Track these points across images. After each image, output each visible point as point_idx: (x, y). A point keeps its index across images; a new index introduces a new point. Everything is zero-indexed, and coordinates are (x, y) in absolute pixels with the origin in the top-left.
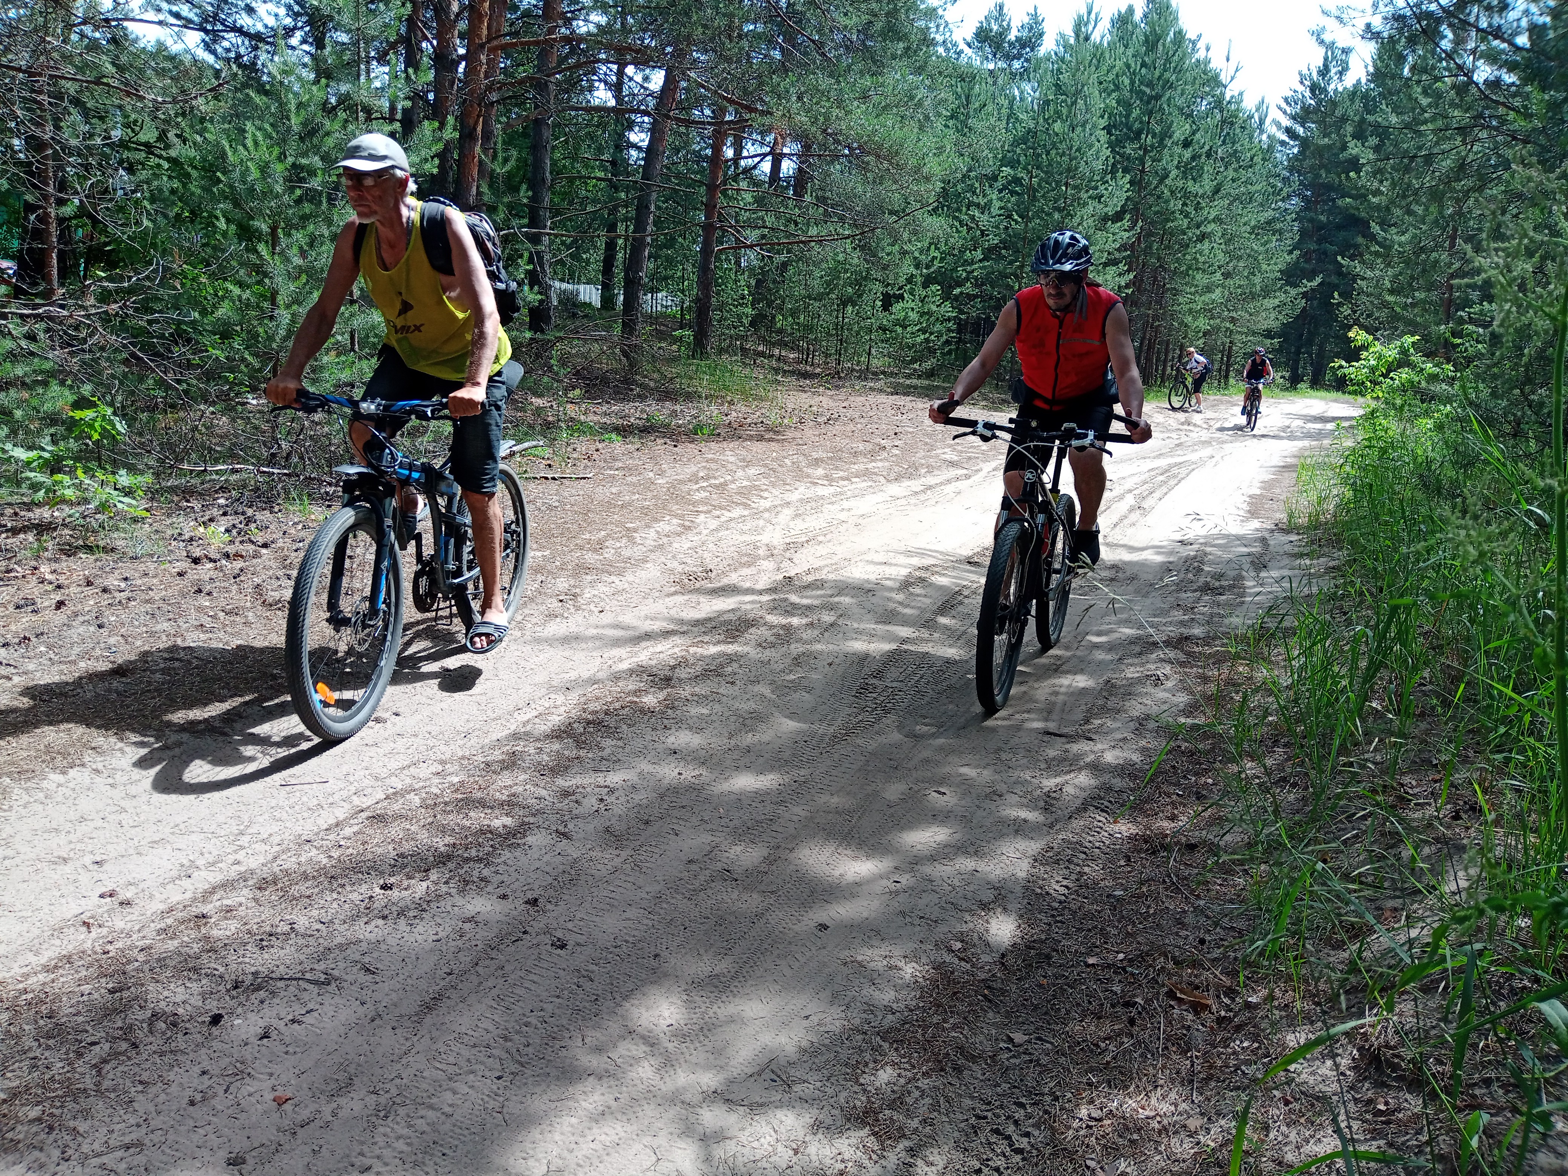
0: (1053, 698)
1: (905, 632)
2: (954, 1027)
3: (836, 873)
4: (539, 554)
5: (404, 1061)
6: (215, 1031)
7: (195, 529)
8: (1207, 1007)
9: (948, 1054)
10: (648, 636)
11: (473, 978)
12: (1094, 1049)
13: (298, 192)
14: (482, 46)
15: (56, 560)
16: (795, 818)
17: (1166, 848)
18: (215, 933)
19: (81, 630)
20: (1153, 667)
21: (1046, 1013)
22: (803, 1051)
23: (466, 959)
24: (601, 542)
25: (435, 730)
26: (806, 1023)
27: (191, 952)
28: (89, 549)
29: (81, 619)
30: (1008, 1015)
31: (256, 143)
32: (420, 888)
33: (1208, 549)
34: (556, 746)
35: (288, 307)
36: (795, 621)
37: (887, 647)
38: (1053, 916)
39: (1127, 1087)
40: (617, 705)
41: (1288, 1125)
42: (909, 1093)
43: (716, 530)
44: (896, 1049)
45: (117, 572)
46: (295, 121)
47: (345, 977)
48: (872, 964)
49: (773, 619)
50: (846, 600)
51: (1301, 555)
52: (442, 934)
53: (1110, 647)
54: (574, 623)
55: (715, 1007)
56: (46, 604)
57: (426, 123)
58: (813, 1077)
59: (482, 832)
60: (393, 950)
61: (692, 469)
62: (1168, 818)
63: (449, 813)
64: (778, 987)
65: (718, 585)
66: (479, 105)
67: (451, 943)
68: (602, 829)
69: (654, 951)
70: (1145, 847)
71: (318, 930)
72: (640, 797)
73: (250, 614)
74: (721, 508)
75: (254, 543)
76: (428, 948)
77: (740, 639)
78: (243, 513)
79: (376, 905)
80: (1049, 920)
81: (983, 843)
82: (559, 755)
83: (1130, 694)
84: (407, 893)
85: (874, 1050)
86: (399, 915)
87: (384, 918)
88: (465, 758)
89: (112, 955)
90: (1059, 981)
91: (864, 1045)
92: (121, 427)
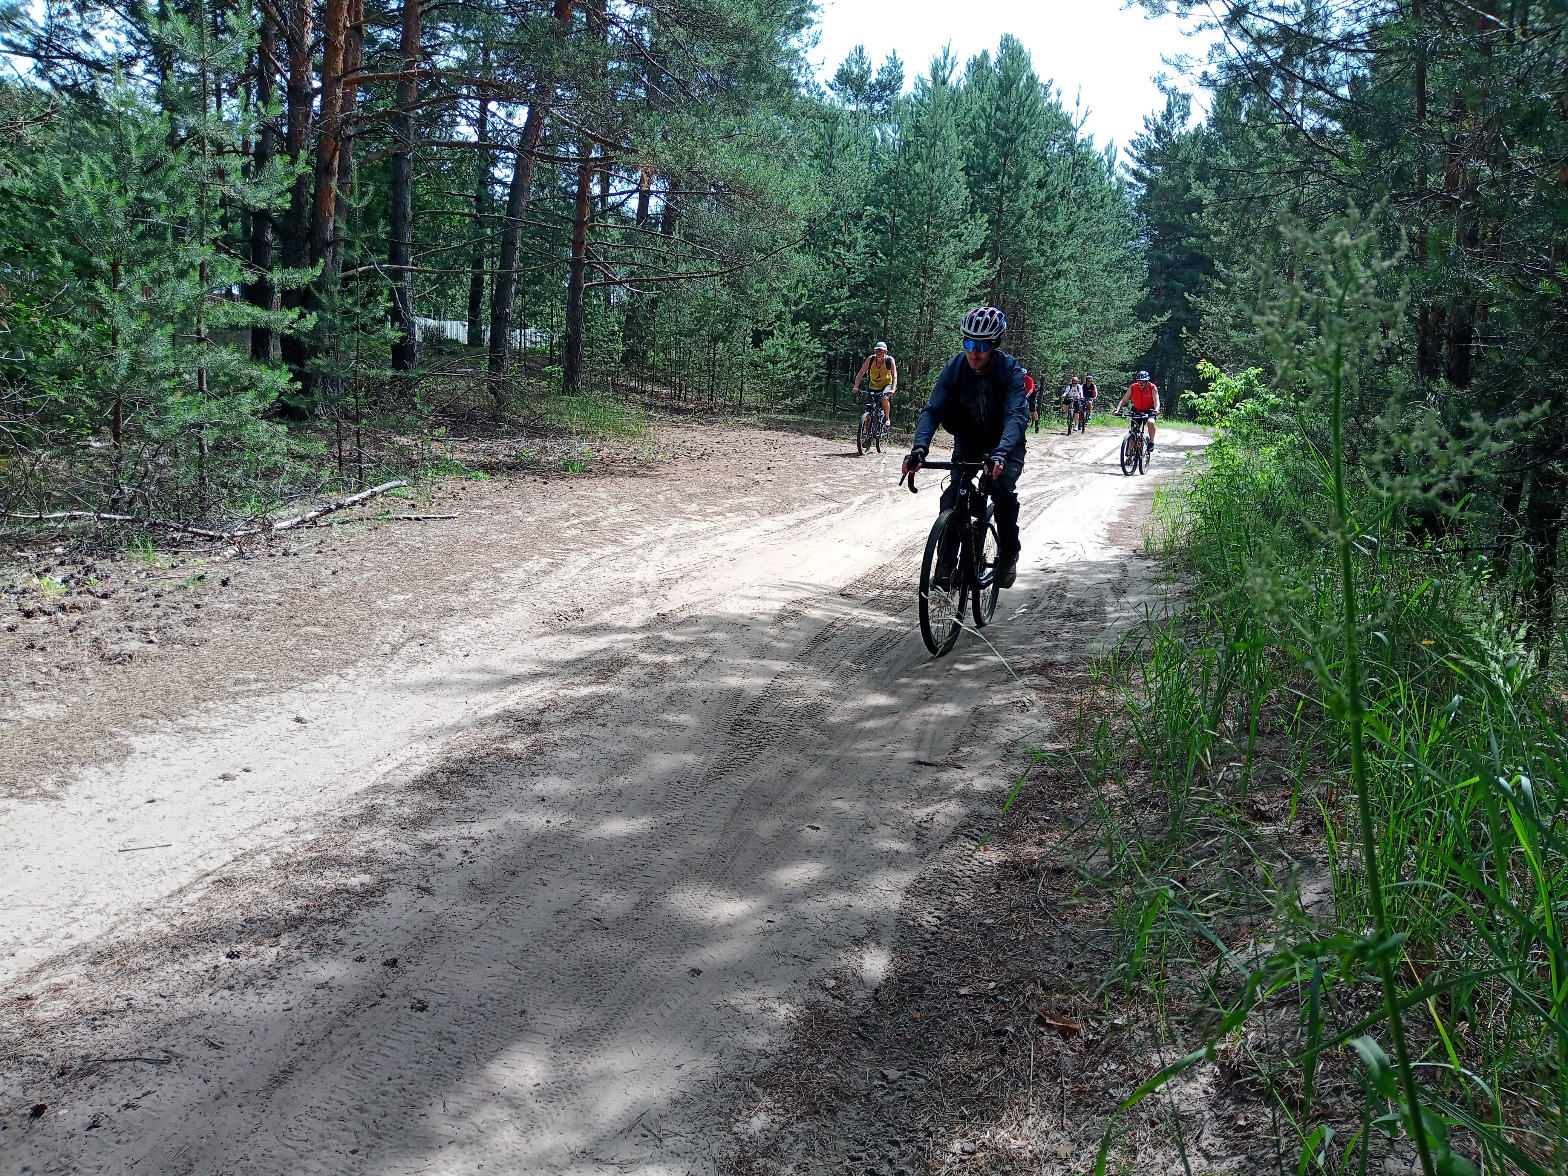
0: (923, 727)
1: (779, 666)
2: (829, 1068)
3: (710, 915)
4: (401, 597)
5: (251, 1140)
6: (37, 1124)
7: (28, 580)
8: (1075, 1031)
9: (822, 1096)
10: (515, 679)
11: (327, 1047)
12: (968, 1081)
13: (141, 228)
14: (338, 80)
16: (667, 862)
17: (1035, 874)
18: (41, 1015)
20: (1019, 694)
21: (919, 1048)
22: (675, 1102)
23: (319, 1028)
24: (466, 584)
25: (288, 785)
26: (678, 1073)
27: (11, 1038)
30: (882, 1051)
31: (93, 176)
32: (270, 954)
33: (1070, 577)
34: (418, 798)
35: (128, 345)
36: (669, 659)
37: (762, 683)
38: (925, 948)
39: (999, 1118)
40: (482, 753)
41: (1155, 1147)
42: (783, 1138)
43: (588, 568)
44: (770, 1094)
46: (135, 154)
47: (187, 1054)
48: (746, 1008)
49: (647, 657)
50: (721, 636)
51: (1157, 581)
52: (293, 1003)
53: (979, 676)
54: (437, 669)
55: (584, 1063)
57: (277, 157)
58: (685, 1129)
59: (338, 892)
60: (240, 1022)
61: (562, 506)
62: (1035, 844)
63: (302, 873)
64: (649, 1037)
65: (590, 624)
66: (335, 139)
67: (303, 1012)
68: (466, 883)
69: (520, 1007)
70: (1014, 874)
71: (158, 1005)
72: (506, 848)
73: (88, 669)
74: (593, 545)
75: (91, 593)
76: (277, 1018)
77: (612, 680)
78: (83, 563)
79: (222, 975)
80: (921, 952)
81: (857, 877)
82: (421, 807)
83: (997, 721)
84: (256, 961)
85: (748, 1097)
86: (246, 985)
87: (230, 988)
88: (320, 814)
90: (932, 1014)
91: (738, 1092)
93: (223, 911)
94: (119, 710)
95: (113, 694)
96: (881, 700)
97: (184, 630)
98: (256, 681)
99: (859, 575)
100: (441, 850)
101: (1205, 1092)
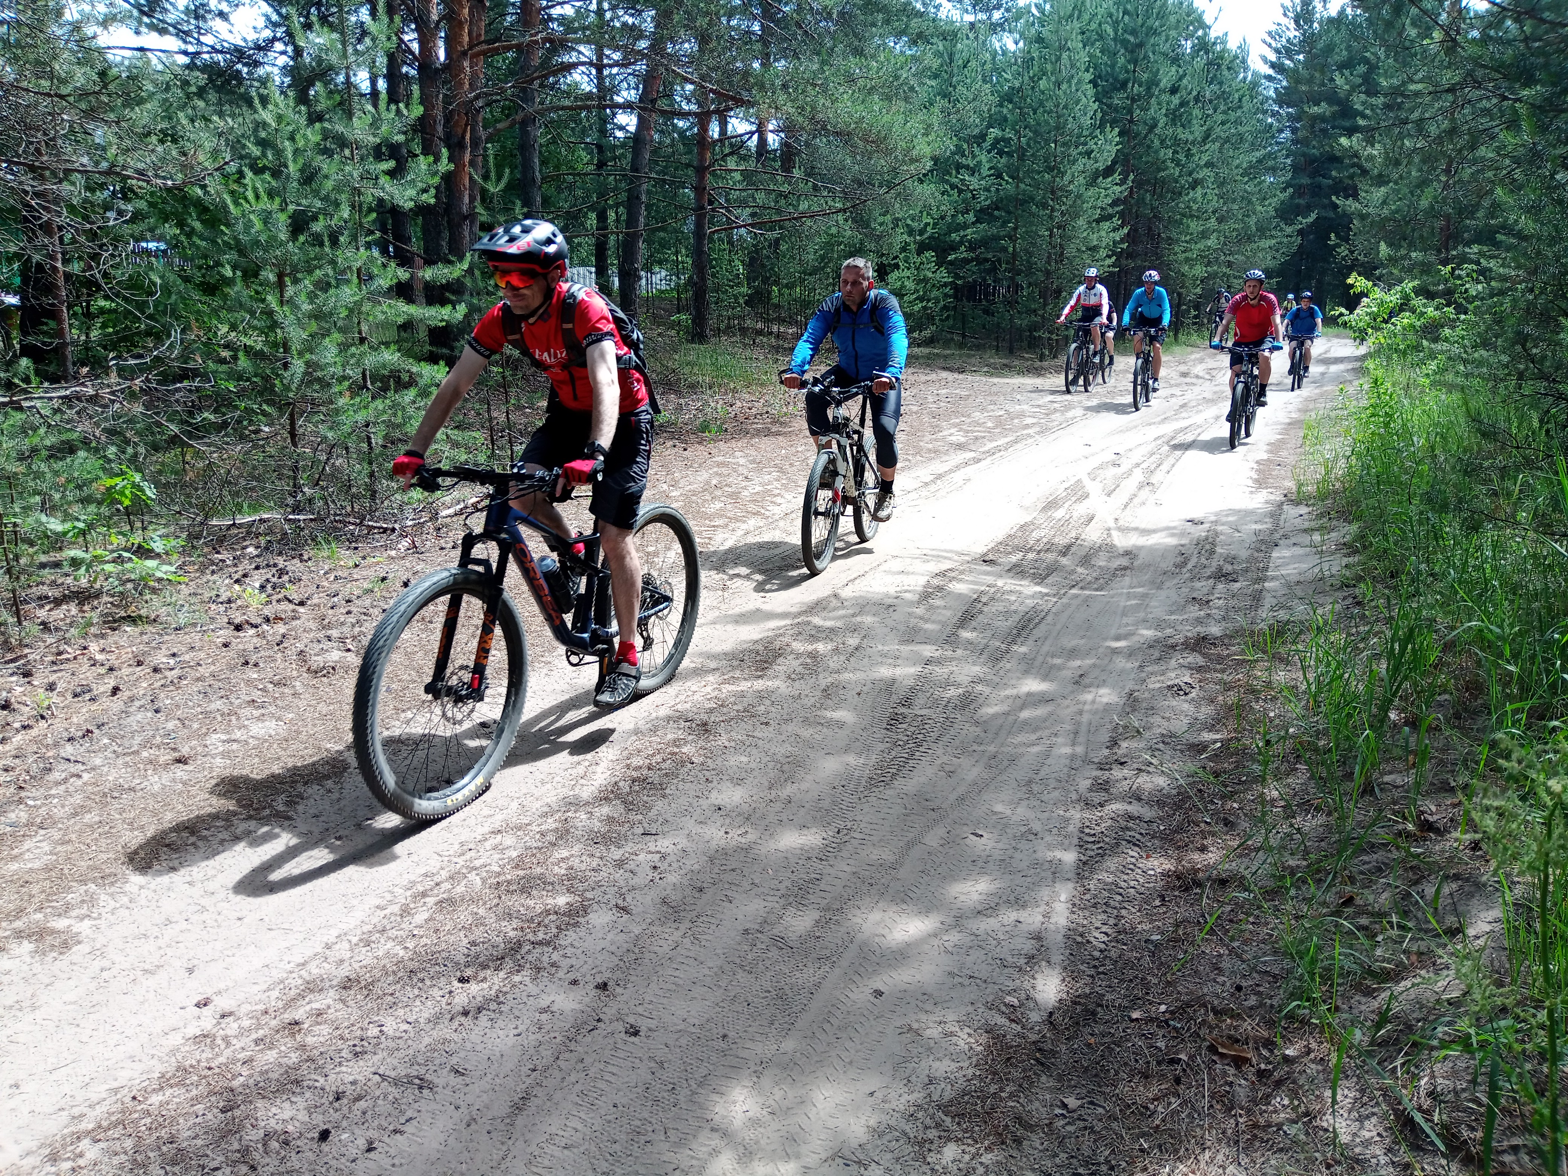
0: (1078, 718)
1: (928, 651)
2: (1011, 1096)
5: (503, 1167)
6: (325, 1147)
7: (231, 587)
8: (1247, 1060)
9: (1007, 1126)
11: (556, 1073)
12: (1145, 1112)
14: (464, 53)
15: (103, 636)
16: (841, 875)
17: (1199, 884)
18: (310, 1040)
19: (139, 716)
20: (1173, 675)
21: (1096, 1075)
22: (871, 1131)
23: (547, 1053)
26: (871, 1100)
27: (290, 1063)
28: (133, 620)
29: (137, 703)
30: (1060, 1078)
31: (257, 197)
32: (495, 978)
33: (1220, 528)
34: (606, 810)
35: (301, 354)
36: (821, 647)
37: (913, 670)
38: (1095, 967)
39: (1176, 1151)
40: (658, 758)
42: (974, 1169)
44: (959, 1124)
45: (164, 647)
46: (293, 168)
47: (437, 1080)
48: (928, 1032)
49: (799, 646)
50: (868, 620)
51: (1312, 531)
52: (522, 1028)
53: (1131, 653)
56: (102, 689)
57: (421, 158)
59: (548, 912)
60: (478, 1048)
61: (704, 476)
62: (1198, 849)
63: (512, 892)
64: (841, 1062)
66: (466, 113)
67: (532, 1037)
68: (659, 901)
69: (722, 1032)
70: (1178, 884)
71: (406, 1031)
72: (692, 863)
73: (298, 684)
74: (737, 520)
75: (290, 601)
76: (510, 1043)
77: (769, 672)
78: (275, 565)
79: (457, 1000)
80: (1092, 972)
81: (1023, 890)
82: (610, 820)
83: (1153, 708)
84: (485, 985)
85: (938, 1125)
86: (479, 1010)
87: (466, 1013)
88: (519, 828)
89: (217, 1070)
90: (1106, 1040)
91: (928, 1121)
92: (150, 492)
93: (449, 932)
94: (330, 725)
95: (323, 708)
96: (1033, 685)
99: (1000, 536)
100: (632, 865)
101: (1379, 1134)
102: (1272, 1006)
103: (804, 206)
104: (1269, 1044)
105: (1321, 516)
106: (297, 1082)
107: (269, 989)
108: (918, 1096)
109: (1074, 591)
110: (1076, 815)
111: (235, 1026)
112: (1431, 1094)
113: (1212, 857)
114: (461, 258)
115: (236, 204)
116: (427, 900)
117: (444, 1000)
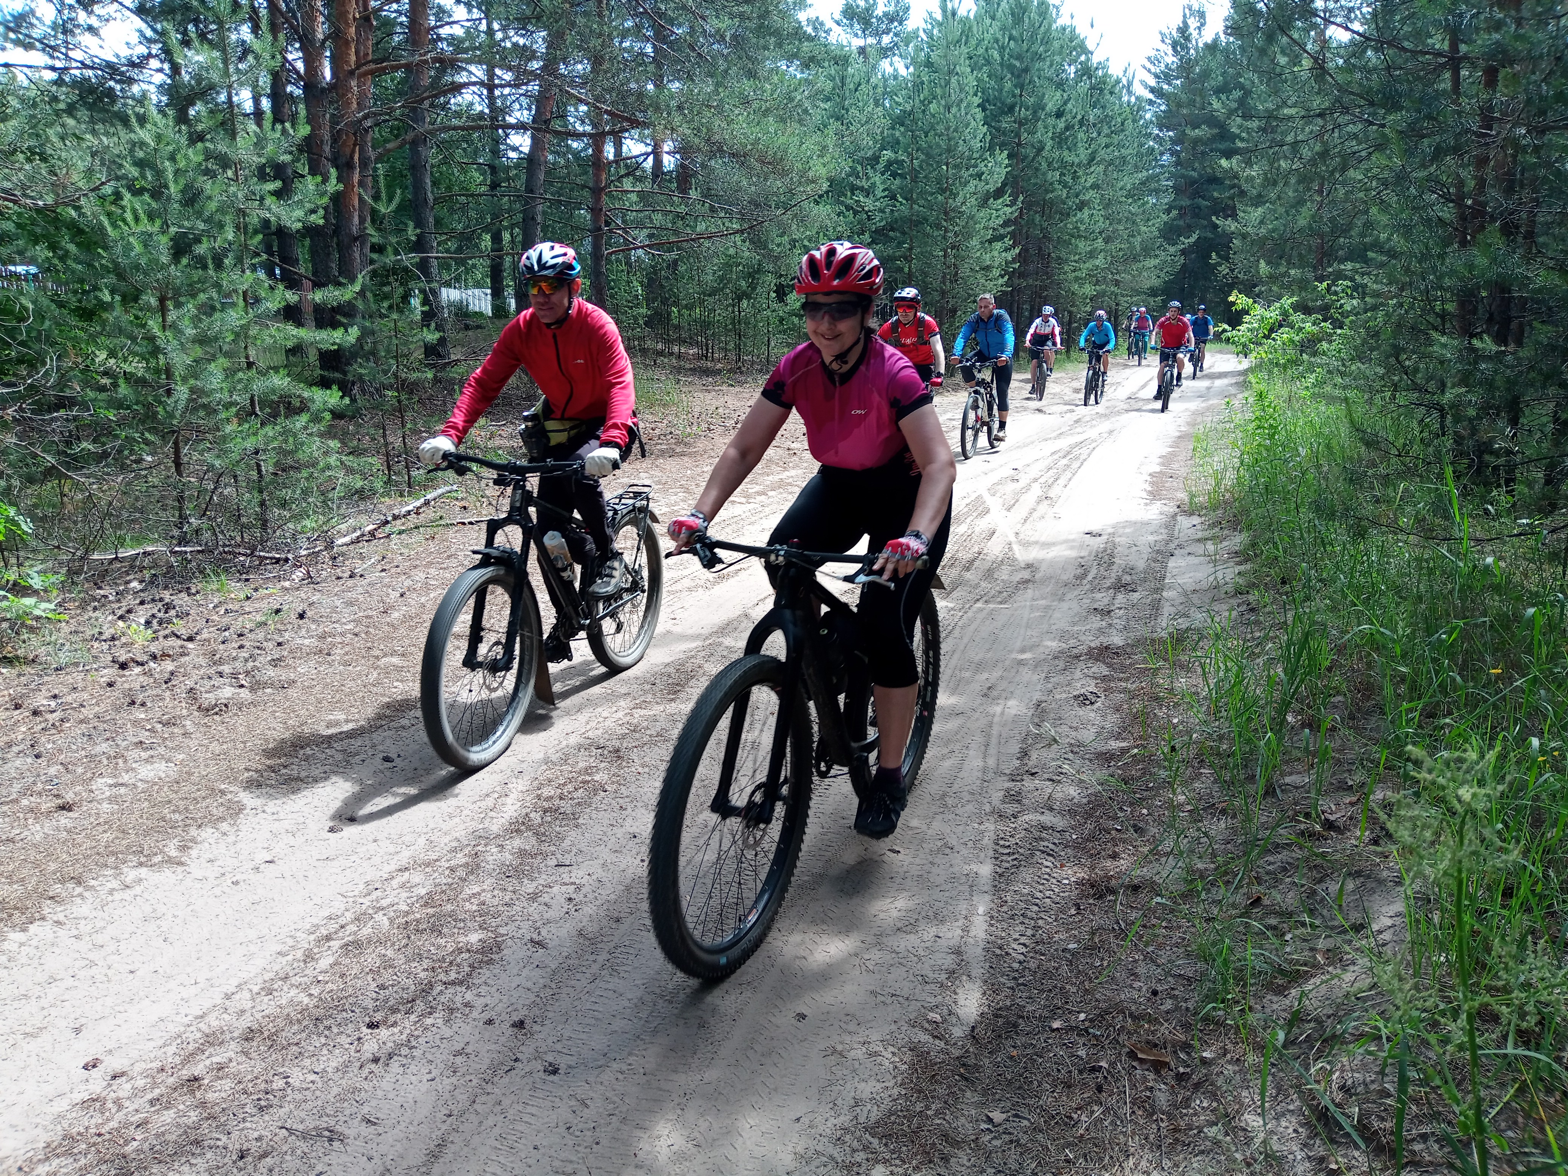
0: (988, 730)
2: (937, 1113)
7: (114, 624)
8: (1166, 1064)
9: (934, 1144)
11: (473, 1117)
12: (1069, 1122)
14: (352, 73)
17: (1113, 892)
18: (211, 1096)
19: (18, 763)
20: (1078, 685)
21: (1020, 1088)
22: (799, 1158)
23: (463, 1097)
25: (393, 833)
26: (798, 1126)
27: (189, 1122)
28: (9, 661)
29: (15, 749)
30: (985, 1093)
31: (137, 219)
32: (407, 1023)
34: (517, 842)
35: (184, 380)
38: (1015, 978)
39: (1101, 1159)
40: (570, 787)
44: (886, 1145)
45: (43, 688)
46: (173, 188)
47: (349, 1132)
48: (853, 1053)
51: (1205, 540)
52: (435, 1072)
53: (1037, 665)
59: (460, 951)
60: (390, 1096)
62: (1110, 856)
63: (422, 932)
66: (355, 134)
68: (575, 933)
70: (1092, 892)
71: (313, 1082)
72: (607, 892)
73: (188, 723)
75: (178, 637)
76: (424, 1089)
77: (682, 695)
78: (161, 600)
79: (366, 1047)
80: (1011, 984)
81: (942, 905)
82: (522, 853)
83: (1060, 719)
84: (396, 1030)
85: (865, 1148)
86: (390, 1056)
87: (376, 1060)
88: (428, 865)
89: (107, 1136)
90: (1028, 1051)
91: (855, 1144)
92: (26, 526)
93: (356, 977)
94: (224, 765)
95: (215, 747)
97: (271, 672)
98: (347, 721)
100: (546, 898)
101: (1295, 1131)
102: (1187, 1009)
103: (701, 227)
104: (1186, 1047)
105: (1212, 526)
106: (197, 1143)
107: (165, 1045)
108: (845, 1119)
109: (979, 605)
110: (990, 826)
111: (128, 1086)
112: (1342, 1088)
113: (1123, 863)
114: (352, 280)
115: (114, 226)
116: (332, 943)
117: (353, 1048)
